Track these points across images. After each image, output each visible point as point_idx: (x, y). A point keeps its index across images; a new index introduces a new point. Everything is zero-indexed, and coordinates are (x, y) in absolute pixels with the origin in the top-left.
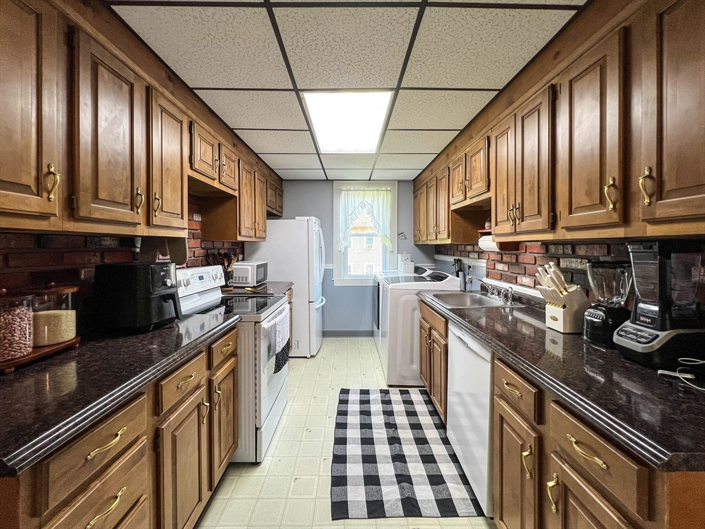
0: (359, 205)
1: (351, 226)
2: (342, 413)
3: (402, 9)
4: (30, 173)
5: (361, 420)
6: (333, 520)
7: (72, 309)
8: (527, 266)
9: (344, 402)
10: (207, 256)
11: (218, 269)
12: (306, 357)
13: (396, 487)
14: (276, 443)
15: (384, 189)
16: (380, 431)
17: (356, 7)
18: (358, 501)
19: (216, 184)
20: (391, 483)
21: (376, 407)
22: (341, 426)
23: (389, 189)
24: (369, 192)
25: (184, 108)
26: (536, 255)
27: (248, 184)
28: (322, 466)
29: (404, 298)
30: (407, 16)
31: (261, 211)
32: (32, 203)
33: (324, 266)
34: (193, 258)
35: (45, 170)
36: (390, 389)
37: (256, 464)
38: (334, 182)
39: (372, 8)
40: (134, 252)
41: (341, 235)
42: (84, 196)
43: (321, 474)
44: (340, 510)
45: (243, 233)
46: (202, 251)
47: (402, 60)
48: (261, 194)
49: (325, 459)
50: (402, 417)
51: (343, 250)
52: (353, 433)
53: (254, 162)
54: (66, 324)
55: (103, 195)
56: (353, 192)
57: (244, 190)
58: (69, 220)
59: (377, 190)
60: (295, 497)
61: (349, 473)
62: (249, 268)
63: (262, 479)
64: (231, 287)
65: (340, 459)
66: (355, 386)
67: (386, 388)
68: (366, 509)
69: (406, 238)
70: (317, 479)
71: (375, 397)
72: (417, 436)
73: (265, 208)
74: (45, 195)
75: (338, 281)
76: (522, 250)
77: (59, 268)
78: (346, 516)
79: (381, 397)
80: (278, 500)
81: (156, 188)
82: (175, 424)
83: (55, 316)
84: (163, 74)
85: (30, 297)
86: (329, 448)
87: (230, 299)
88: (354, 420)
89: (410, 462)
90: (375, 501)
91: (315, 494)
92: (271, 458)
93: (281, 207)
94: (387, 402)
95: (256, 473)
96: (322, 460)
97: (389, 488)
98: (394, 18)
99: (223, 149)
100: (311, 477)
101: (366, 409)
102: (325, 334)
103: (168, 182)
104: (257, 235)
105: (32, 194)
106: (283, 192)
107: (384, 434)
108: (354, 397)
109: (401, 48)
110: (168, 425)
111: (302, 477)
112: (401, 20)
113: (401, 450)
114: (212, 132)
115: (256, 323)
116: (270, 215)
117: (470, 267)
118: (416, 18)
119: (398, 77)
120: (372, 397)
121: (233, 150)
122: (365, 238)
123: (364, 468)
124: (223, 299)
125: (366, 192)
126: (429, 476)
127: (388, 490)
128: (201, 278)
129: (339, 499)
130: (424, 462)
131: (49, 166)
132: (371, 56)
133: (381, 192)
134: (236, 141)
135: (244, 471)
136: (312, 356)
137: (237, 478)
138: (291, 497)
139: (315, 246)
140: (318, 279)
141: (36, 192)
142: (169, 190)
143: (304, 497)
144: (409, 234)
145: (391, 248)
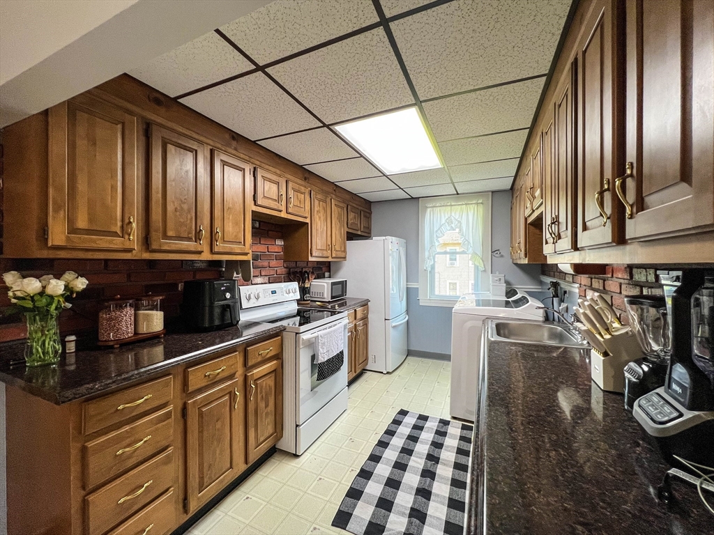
0: (446, 221)
1: (437, 244)
2: (390, 433)
3: (368, 34)
4: (117, 224)
5: (404, 444)
6: (332, 525)
7: (160, 310)
8: (613, 294)
9: (397, 422)
10: (289, 273)
11: (294, 285)
12: (382, 373)
13: (405, 520)
14: (320, 443)
15: (474, 202)
16: (419, 460)
17: (325, 46)
18: (362, 518)
19: (283, 215)
20: (403, 514)
21: (427, 436)
22: (383, 444)
23: (480, 201)
24: (457, 207)
25: (247, 158)
26: (622, 281)
27: (322, 212)
28: (347, 475)
29: (469, 324)
30: (376, 38)
31: (338, 233)
32: (117, 243)
33: (405, 285)
34: (275, 275)
35: (127, 221)
36: (452, 420)
37: (296, 456)
38: (420, 199)
39: (340, 42)
40: (222, 271)
41: (427, 254)
42: (155, 236)
43: (343, 482)
44: (342, 519)
45: (314, 255)
46: (284, 270)
47: (402, 77)
48: (339, 219)
49: (352, 470)
50: (449, 453)
51: (429, 269)
52: (391, 455)
53: (331, 190)
54: (156, 321)
55: (170, 233)
56: (438, 209)
57: (316, 217)
58: (146, 252)
59: (466, 204)
60: (312, 493)
61: (367, 490)
62: (325, 285)
63: (295, 469)
64: (307, 300)
65: (365, 474)
66: (415, 410)
67: (448, 418)
68: (364, 528)
69: (502, 256)
70: (337, 485)
71: (432, 425)
72: (457, 477)
73: (345, 230)
74: (127, 237)
75: (424, 300)
76: (608, 274)
77: (162, 282)
78: (344, 527)
79: (438, 426)
80: (297, 491)
81: (217, 223)
82: (201, 402)
83: (148, 315)
84: (227, 136)
85: (131, 301)
86: (361, 461)
87: (307, 311)
88: (398, 442)
89: (434, 501)
90: (377, 524)
91: (329, 497)
92: (309, 455)
93: (368, 228)
94: (441, 433)
95: (295, 463)
96: (350, 470)
97: (397, 518)
98: (365, 44)
99: (290, 184)
100: (333, 482)
101: (415, 435)
102: (410, 353)
103: (229, 218)
104: (334, 255)
105: (120, 237)
106: (370, 213)
107: (421, 465)
108: (410, 421)
109: (393, 66)
110: (194, 402)
111: (326, 479)
112: (374, 43)
113: (431, 485)
114: (278, 172)
115: (297, 333)
116: (351, 237)
117: (565, 292)
118: (386, 36)
119: (410, 92)
120: (428, 424)
121: (303, 183)
122: (448, 256)
123: (383, 490)
124: (298, 310)
125: (453, 207)
126: (447, 523)
127: (396, 519)
128: (274, 292)
129: (346, 510)
130: (449, 506)
131: (129, 218)
132: (369, 82)
133: (471, 206)
134: (307, 175)
135: (287, 458)
136: (388, 373)
137: (278, 462)
138: (310, 492)
141: (121, 235)
142: (231, 224)
143: (320, 496)
144: (505, 251)
145: (482, 268)
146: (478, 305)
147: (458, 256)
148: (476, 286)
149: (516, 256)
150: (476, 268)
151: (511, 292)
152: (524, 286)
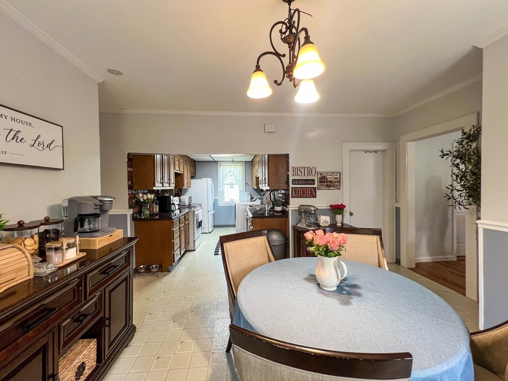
0: (229, 171)
1: (225, 181)
12: (207, 233)
15: (239, 165)
19: (179, 172)
23: (241, 164)
24: (233, 166)
27: (186, 168)
33: (214, 198)
37: (194, 250)
38: (218, 162)
41: (221, 185)
45: (184, 186)
48: (189, 171)
51: (222, 191)
56: (226, 166)
57: (185, 171)
59: (236, 165)
62: (186, 198)
69: (249, 186)
73: (190, 175)
75: (220, 204)
93: (195, 173)
104: (189, 186)
106: (196, 166)
115: (193, 212)
116: (192, 177)
122: (229, 185)
125: (231, 166)
136: (209, 233)
139: (210, 190)
140: (211, 203)
144: (250, 184)
145: (242, 190)
146: (241, 202)
147: (235, 185)
148: (240, 197)
149: (253, 186)
150: (240, 190)
151: (252, 198)
152: (256, 196)
